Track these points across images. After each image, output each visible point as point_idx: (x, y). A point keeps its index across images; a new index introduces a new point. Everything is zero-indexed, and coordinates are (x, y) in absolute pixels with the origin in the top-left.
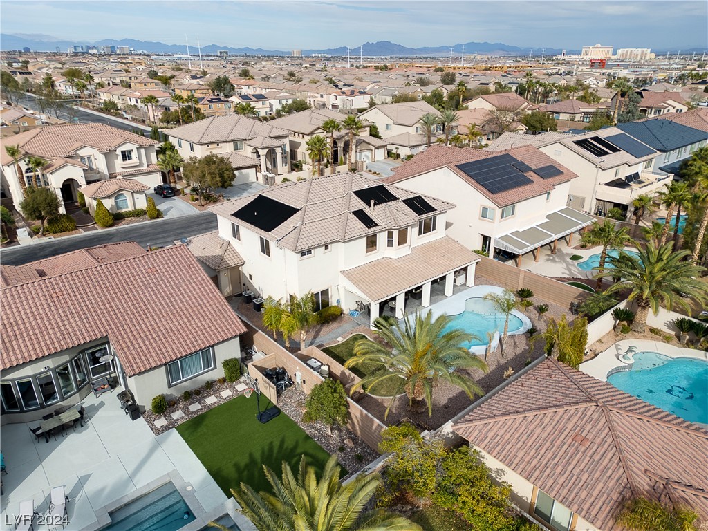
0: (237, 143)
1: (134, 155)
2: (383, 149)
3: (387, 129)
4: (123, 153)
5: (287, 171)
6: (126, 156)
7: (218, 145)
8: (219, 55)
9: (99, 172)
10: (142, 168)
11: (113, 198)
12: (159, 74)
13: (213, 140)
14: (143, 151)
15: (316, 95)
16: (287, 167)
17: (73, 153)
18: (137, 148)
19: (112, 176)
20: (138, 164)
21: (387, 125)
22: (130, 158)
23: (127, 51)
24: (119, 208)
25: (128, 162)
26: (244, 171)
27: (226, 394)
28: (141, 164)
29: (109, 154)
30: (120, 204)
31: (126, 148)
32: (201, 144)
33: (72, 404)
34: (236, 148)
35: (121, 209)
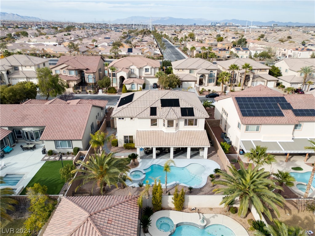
0: (191, 70)
1: (150, 70)
2: (274, 82)
3: (286, 71)
4: (146, 69)
5: (213, 85)
6: (147, 70)
7: (183, 70)
8: (272, 26)
9: (136, 75)
10: (151, 76)
11: (131, 85)
12: (221, 36)
13: (181, 68)
14: (153, 69)
15: (282, 49)
16: (214, 83)
17: (128, 67)
18: (151, 68)
19: (140, 77)
20: (150, 74)
21: (286, 70)
22: (148, 71)
23: (231, 25)
24: (132, 89)
25: (147, 72)
26: (189, 83)
27: (70, 158)
28: (151, 74)
29: (140, 69)
30: (133, 87)
31: (146, 67)
32: (176, 69)
33: (39, 143)
34: (190, 72)
35: (133, 89)
